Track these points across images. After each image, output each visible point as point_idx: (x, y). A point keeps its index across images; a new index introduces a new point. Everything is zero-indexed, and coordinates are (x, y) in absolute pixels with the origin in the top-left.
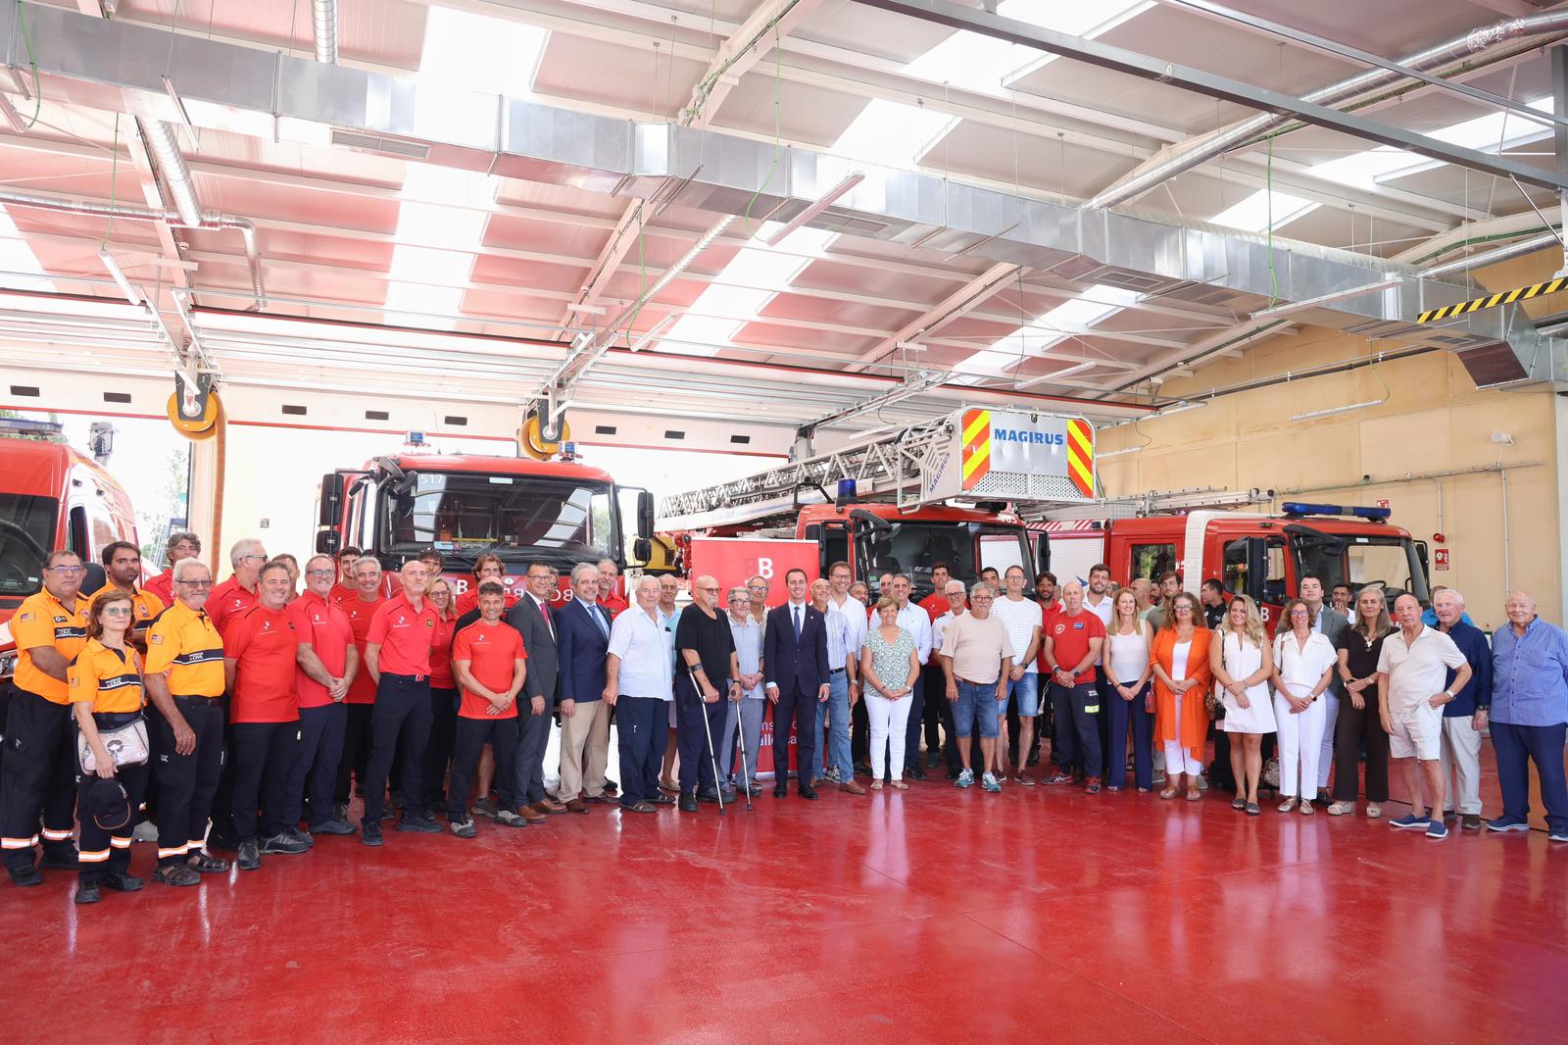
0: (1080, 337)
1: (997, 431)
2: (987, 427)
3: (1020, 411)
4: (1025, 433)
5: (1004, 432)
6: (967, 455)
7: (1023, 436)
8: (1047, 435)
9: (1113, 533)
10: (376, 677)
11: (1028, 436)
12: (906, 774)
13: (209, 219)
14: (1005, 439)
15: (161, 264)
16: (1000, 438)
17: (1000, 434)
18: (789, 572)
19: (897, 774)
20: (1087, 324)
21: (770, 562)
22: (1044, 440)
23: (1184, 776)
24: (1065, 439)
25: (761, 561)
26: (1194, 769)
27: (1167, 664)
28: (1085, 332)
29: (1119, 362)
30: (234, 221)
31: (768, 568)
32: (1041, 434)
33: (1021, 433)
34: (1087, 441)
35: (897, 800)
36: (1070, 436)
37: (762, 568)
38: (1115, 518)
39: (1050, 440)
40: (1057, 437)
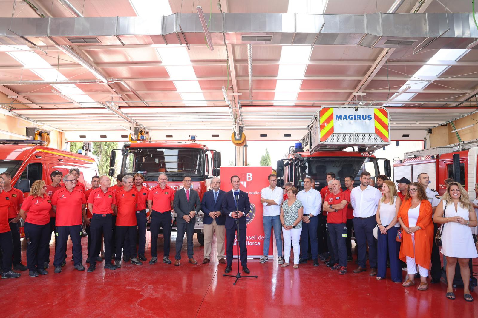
0: (434, 81)
1: (337, 116)
2: (332, 114)
3: (349, 107)
4: (352, 116)
5: (341, 116)
6: (322, 127)
7: (351, 117)
8: (363, 116)
9: (440, 160)
10: (92, 214)
11: (353, 117)
12: (300, 262)
13: (109, 80)
14: (341, 119)
15: (112, 96)
16: (339, 119)
17: (339, 117)
18: (232, 177)
19: (296, 261)
20: (437, 76)
21: (251, 174)
22: (361, 118)
23: (417, 276)
24: (373, 117)
25: (248, 174)
26: (424, 273)
27: (405, 219)
28: (436, 79)
29: (460, 91)
30: (116, 80)
31: (250, 177)
32: (360, 116)
33: (349, 116)
34: (385, 118)
35: (296, 273)
36: (375, 116)
37: (248, 177)
38: (442, 153)
39: (365, 118)
40: (369, 116)
